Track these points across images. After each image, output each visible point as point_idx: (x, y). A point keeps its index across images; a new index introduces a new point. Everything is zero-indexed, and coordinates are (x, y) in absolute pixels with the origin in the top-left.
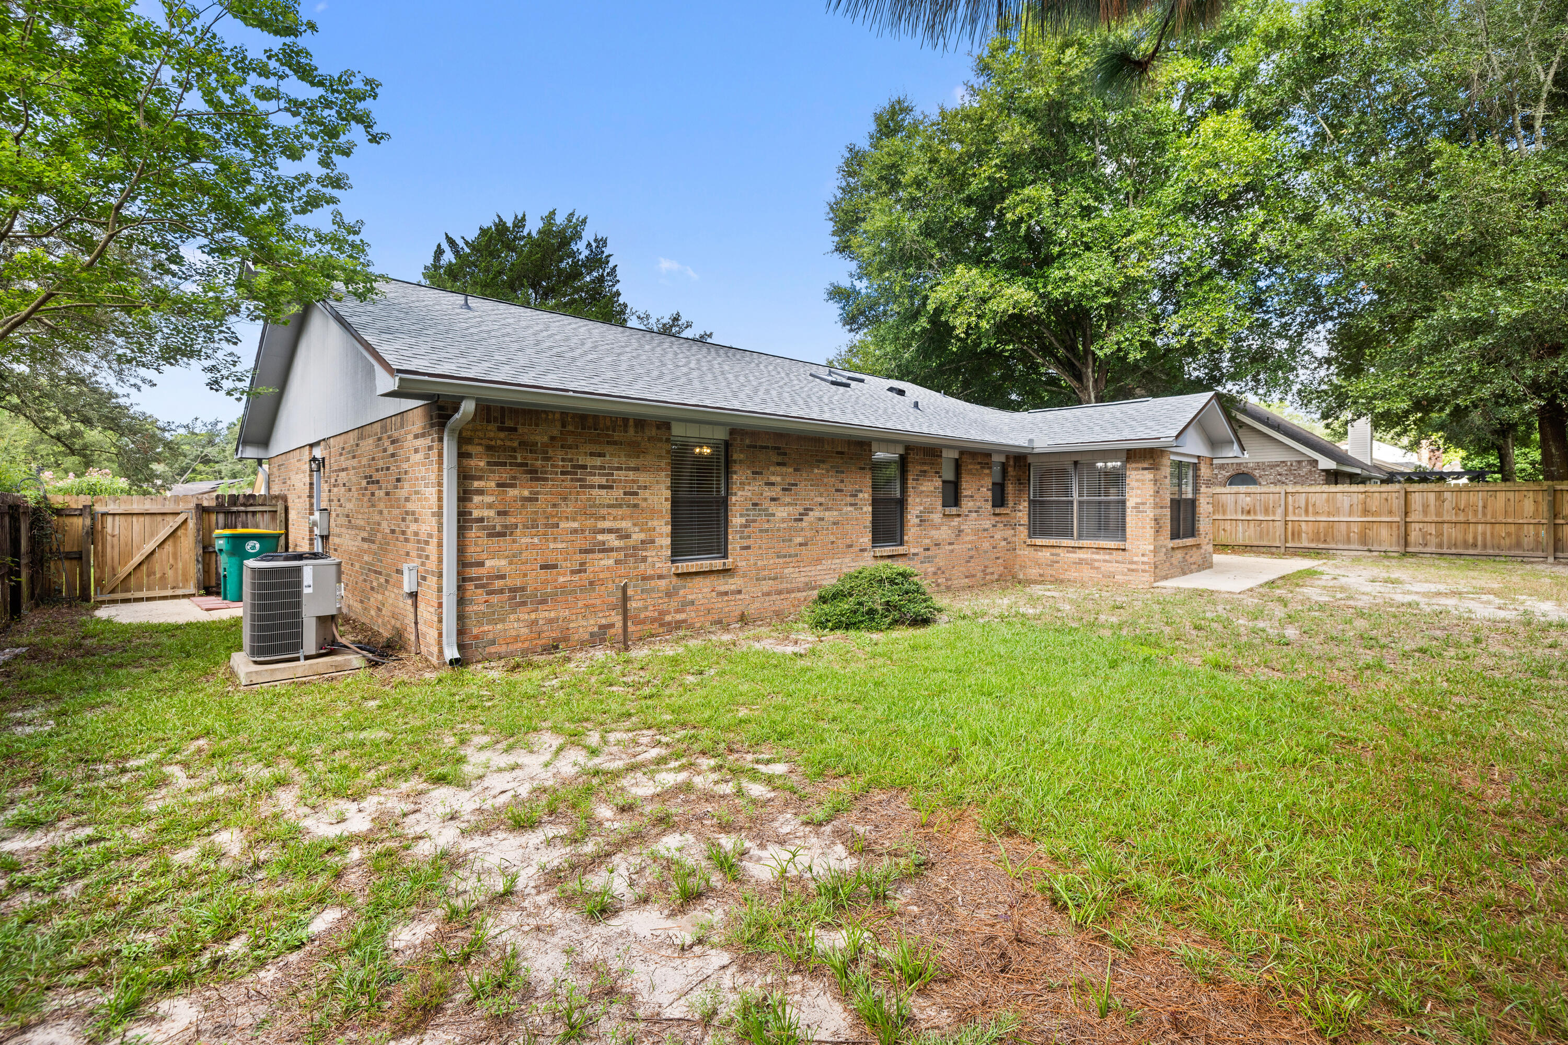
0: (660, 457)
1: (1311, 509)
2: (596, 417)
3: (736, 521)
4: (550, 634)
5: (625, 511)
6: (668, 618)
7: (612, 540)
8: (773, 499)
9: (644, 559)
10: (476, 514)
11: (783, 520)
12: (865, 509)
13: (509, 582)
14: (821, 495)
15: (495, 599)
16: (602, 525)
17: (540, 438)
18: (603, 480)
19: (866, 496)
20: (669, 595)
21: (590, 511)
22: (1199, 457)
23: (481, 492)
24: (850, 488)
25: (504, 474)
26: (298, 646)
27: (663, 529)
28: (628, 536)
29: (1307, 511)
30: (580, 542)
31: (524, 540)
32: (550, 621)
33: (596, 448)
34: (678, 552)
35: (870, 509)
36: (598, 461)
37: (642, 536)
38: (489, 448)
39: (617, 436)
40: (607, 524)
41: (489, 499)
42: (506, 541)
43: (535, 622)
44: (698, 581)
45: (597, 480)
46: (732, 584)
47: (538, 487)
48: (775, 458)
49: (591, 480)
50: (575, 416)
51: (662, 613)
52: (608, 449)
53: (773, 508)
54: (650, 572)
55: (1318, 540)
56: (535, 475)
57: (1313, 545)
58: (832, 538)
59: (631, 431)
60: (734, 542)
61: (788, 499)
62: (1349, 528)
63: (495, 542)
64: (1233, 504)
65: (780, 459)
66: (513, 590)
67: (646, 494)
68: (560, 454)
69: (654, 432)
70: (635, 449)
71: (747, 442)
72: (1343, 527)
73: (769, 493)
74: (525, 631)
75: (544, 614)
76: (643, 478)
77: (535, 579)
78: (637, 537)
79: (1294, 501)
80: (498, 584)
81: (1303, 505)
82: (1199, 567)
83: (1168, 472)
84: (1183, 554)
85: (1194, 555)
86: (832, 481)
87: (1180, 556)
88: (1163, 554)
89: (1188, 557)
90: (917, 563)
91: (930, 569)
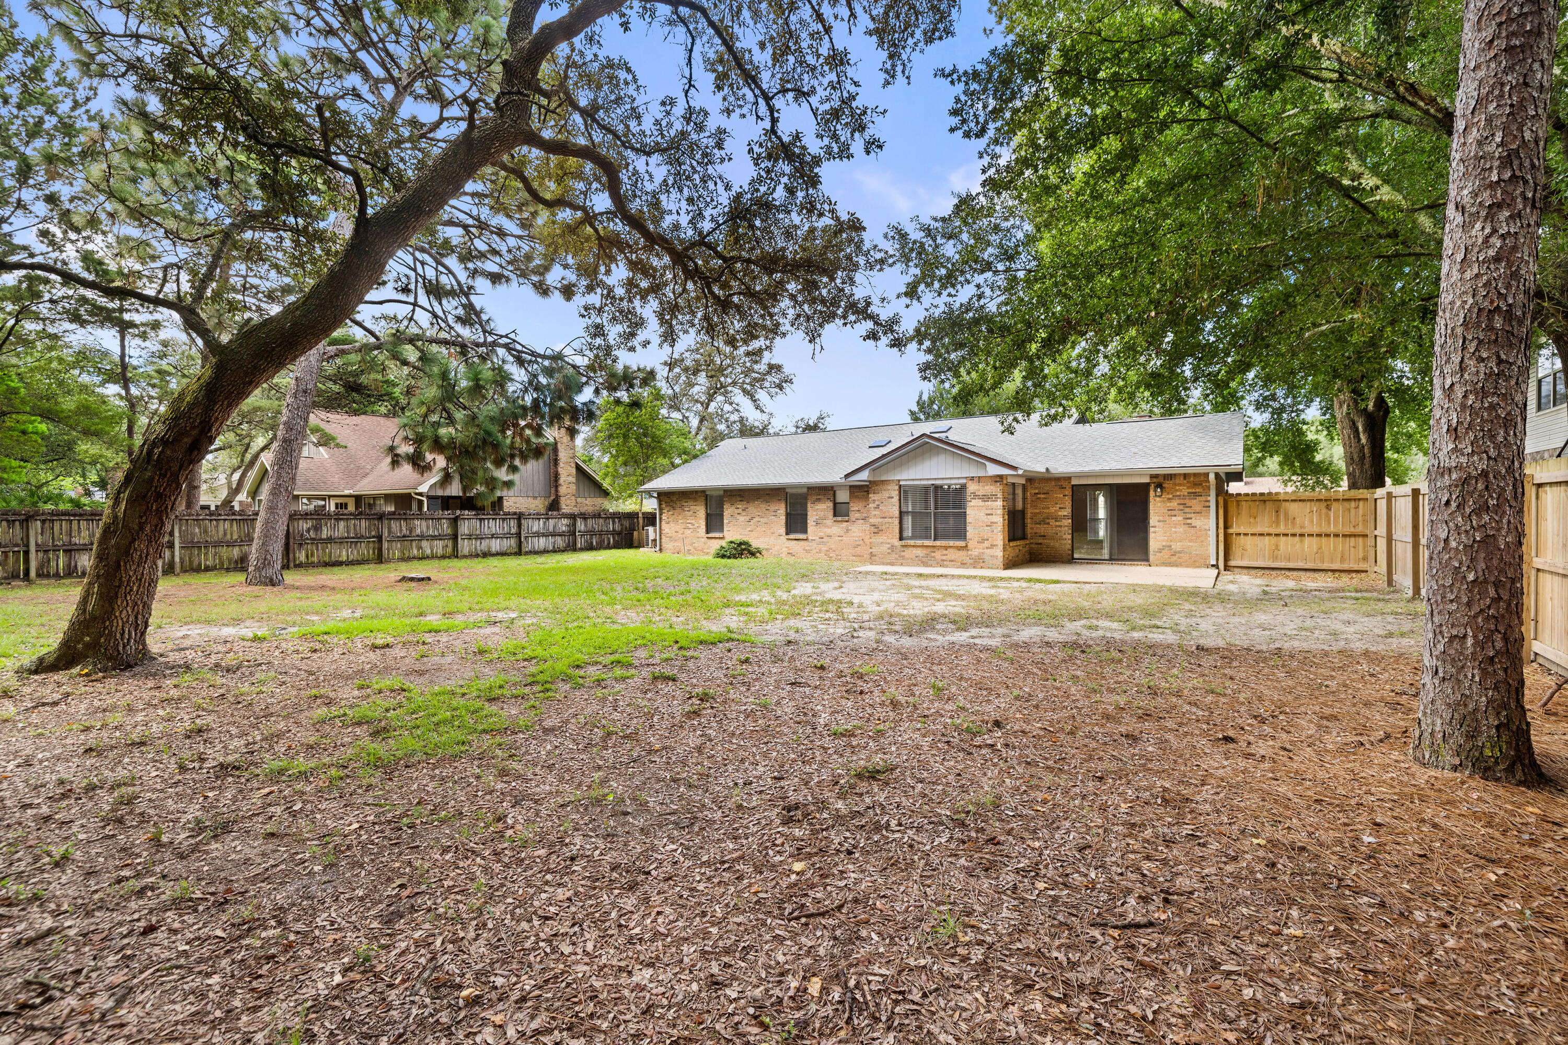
0: (703, 501)
2: (686, 492)
3: (725, 521)
4: (677, 548)
5: (694, 517)
7: (691, 526)
8: (737, 514)
9: (698, 532)
10: (663, 518)
11: (742, 521)
12: (781, 518)
13: (667, 535)
14: (760, 512)
15: (666, 539)
16: (687, 521)
17: (675, 499)
19: (782, 512)
20: (705, 543)
22: (966, 478)
23: (664, 513)
24: (775, 509)
25: (668, 508)
26: (649, 545)
27: (703, 525)
28: (694, 525)
30: (683, 526)
31: (672, 525)
32: (677, 545)
33: (687, 500)
34: (707, 531)
35: (785, 518)
36: (687, 504)
37: (698, 525)
38: (666, 502)
39: (691, 496)
40: (689, 521)
41: (666, 514)
42: (668, 525)
43: (673, 545)
44: (713, 540)
45: (687, 509)
47: (674, 511)
48: (740, 498)
49: (685, 509)
50: (681, 492)
52: (690, 500)
53: (739, 517)
54: (699, 536)
56: (674, 508)
58: (764, 529)
59: (694, 495)
61: (745, 514)
63: (665, 525)
65: (742, 498)
66: (670, 537)
67: (699, 513)
68: (679, 502)
69: (700, 494)
70: (695, 500)
71: (729, 493)
73: (737, 511)
74: (672, 548)
75: (676, 543)
76: (698, 508)
77: (674, 534)
78: (696, 525)
82: (963, 565)
83: (895, 494)
84: (925, 551)
85: (952, 554)
86: (764, 506)
87: (920, 552)
88: (885, 548)
89: (938, 555)
90: (813, 544)
91: (824, 548)
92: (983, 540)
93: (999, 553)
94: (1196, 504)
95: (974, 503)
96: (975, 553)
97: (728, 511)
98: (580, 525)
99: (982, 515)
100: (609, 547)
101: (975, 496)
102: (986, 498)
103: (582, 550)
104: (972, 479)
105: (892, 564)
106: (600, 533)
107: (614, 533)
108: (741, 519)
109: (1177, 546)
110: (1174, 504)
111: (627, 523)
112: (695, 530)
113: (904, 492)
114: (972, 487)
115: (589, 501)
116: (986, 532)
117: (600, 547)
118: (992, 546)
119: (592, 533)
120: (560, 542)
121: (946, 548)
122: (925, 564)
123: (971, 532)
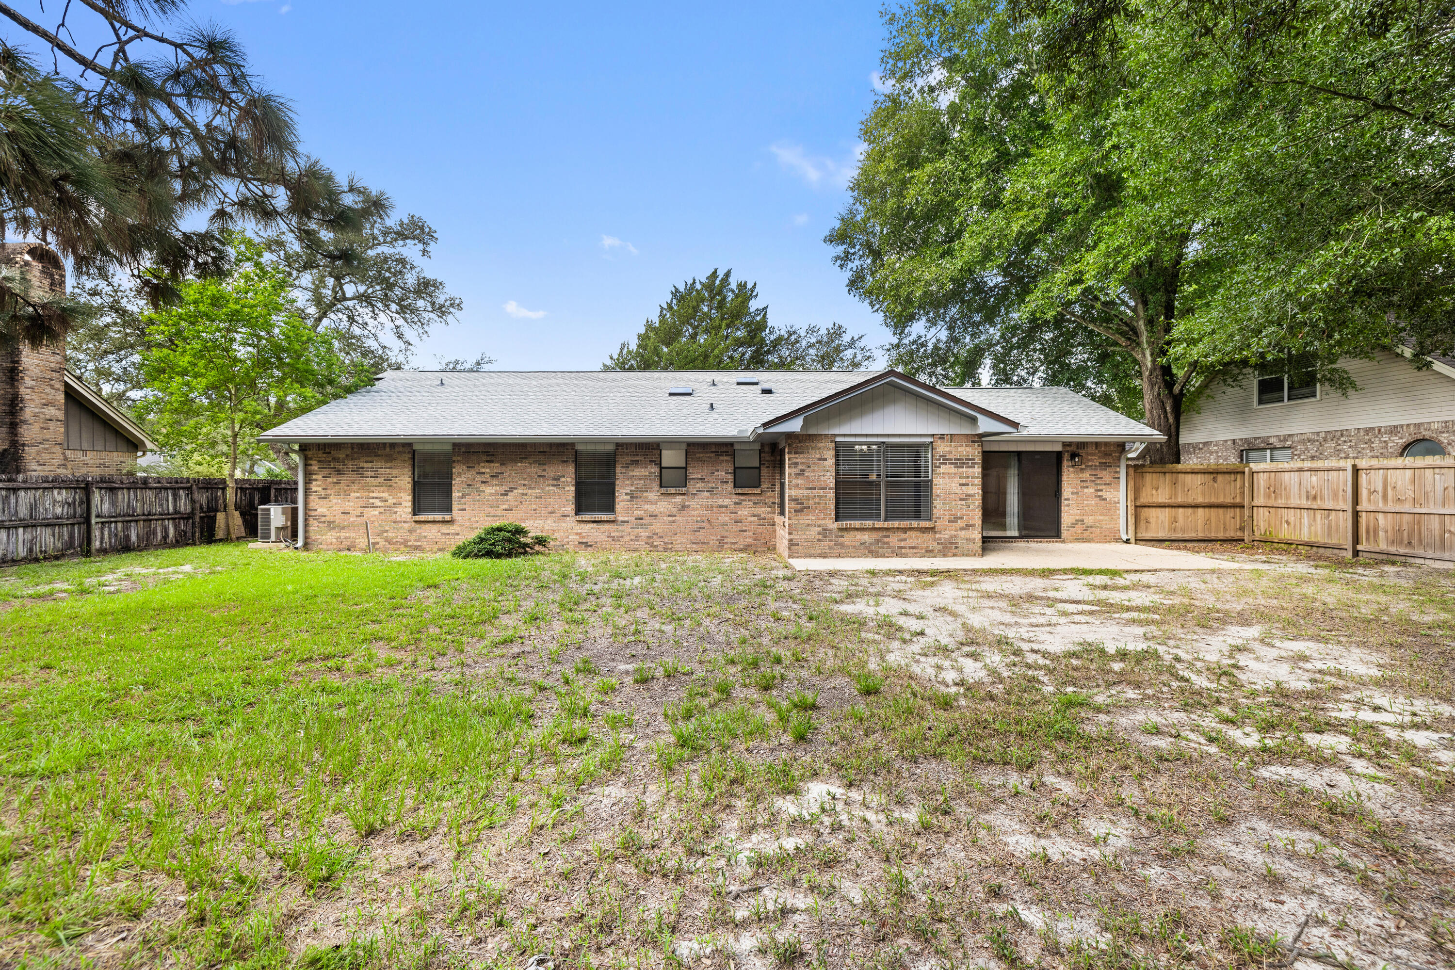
0: (405, 461)
1: (1390, 493)
2: (368, 444)
3: (456, 494)
4: (346, 543)
5: (385, 488)
6: (410, 543)
7: (377, 502)
8: (483, 482)
9: (396, 513)
10: (314, 489)
11: (491, 495)
12: (567, 488)
13: (327, 518)
14: (525, 479)
15: (321, 525)
16: (372, 495)
17: (342, 456)
18: (373, 474)
19: (569, 479)
20: (410, 531)
21: (366, 488)
22: (933, 435)
23: (316, 480)
24: (553, 474)
25: (326, 472)
26: (269, 537)
27: (407, 500)
28: (386, 501)
29: (1385, 497)
30: (361, 503)
31: (335, 501)
32: (346, 538)
33: (369, 459)
34: (416, 511)
35: (573, 488)
36: (370, 465)
37: (394, 501)
38: (319, 461)
39: (380, 452)
40: (374, 495)
41: (319, 483)
42: (325, 501)
43: (339, 537)
44: (428, 526)
45: (370, 474)
46: (452, 529)
47: (340, 477)
48: (485, 458)
49: (366, 474)
50: (358, 444)
51: (406, 541)
52: (375, 459)
53: (483, 487)
54: (399, 519)
55: (1401, 543)
56: (339, 472)
57: (1393, 549)
58: (534, 507)
59: (388, 450)
60: (455, 506)
61: (495, 482)
62: (1442, 524)
63: (321, 502)
64: (1297, 486)
65: (489, 459)
66: (330, 522)
67: (397, 480)
68: (351, 462)
69: (401, 449)
70: (390, 458)
71: (463, 450)
72: (1435, 522)
73: (479, 478)
74: (334, 540)
75: (343, 534)
76: (395, 472)
77: (339, 518)
78: (391, 501)
79: (1369, 483)
80: (323, 519)
81: (1380, 488)
82: (929, 553)
83: (830, 454)
84: (875, 535)
85: (914, 538)
86: (534, 470)
87: (865, 537)
88: (813, 533)
89: (893, 540)
90: (626, 528)
91: (644, 534)
92: (955, 519)
93: (976, 535)
94: (1106, 475)
95: (943, 469)
96: (945, 536)
97: (460, 480)
98: (100, 503)
99: (954, 486)
100: (165, 544)
101: (946, 460)
102: (960, 463)
103: (103, 551)
104: (942, 437)
105: (824, 556)
106: (148, 518)
107: (177, 517)
108: (489, 490)
109: (1089, 520)
110: (1086, 475)
111: (202, 498)
112: (389, 509)
113: (842, 451)
114: (942, 448)
115: (91, 458)
116: (959, 508)
117: (146, 545)
118: (968, 526)
119: (128, 518)
120: (47, 539)
121: (905, 530)
122: (875, 554)
123: (938, 508)
